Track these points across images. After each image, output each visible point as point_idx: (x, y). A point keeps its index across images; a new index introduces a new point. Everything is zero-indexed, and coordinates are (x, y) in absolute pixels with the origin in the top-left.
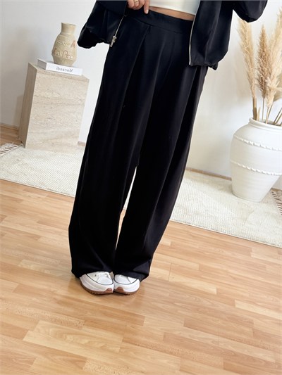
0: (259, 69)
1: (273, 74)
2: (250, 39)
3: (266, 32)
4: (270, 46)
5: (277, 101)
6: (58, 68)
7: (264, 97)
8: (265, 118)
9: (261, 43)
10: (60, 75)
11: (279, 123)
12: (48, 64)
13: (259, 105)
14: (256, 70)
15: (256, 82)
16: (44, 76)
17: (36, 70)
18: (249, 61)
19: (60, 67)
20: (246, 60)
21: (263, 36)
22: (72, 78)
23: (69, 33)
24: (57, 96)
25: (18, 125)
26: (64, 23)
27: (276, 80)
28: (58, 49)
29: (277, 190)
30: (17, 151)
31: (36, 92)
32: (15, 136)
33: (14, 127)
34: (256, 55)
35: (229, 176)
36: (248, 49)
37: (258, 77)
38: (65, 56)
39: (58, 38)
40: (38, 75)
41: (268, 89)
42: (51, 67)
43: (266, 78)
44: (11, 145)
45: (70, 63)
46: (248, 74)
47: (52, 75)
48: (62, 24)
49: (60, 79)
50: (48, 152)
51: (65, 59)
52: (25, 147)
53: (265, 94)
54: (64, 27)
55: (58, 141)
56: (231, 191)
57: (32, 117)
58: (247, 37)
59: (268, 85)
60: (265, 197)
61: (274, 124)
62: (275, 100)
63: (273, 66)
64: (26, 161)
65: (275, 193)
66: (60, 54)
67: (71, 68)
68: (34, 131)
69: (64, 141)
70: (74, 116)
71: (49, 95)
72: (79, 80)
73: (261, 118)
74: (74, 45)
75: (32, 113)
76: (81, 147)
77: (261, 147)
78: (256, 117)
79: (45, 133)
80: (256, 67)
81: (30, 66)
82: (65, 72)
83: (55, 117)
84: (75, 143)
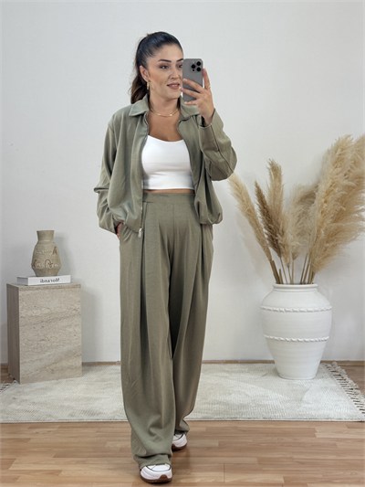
0: (265, 228)
2: (248, 200)
6: (42, 281)
7: (280, 256)
8: (289, 281)
9: (259, 201)
10: (47, 288)
11: (307, 281)
12: (29, 279)
14: (264, 230)
15: (268, 242)
16: (29, 292)
17: (18, 288)
18: (254, 222)
19: (44, 278)
20: (250, 223)
21: (259, 193)
22: (60, 287)
23: (46, 240)
24: (47, 311)
25: (6, 362)
26: (39, 230)
28: (38, 260)
29: (331, 362)
30: (12, 390)
31: (22, 313)
33: (2, 365)
34: (259, 214)
36: (249, 210)
37: (266, 236)
38: (48, 266)
39: (36, 248)
40: (21, 293)
41: (281, 247)
42: (34, 281)
43: (276, 236)
44: (2, 385)
45: (55, 272)
46: (257, 237)
47: (37, 289)
48: (38, 232)
49: (47, 291)
50: (48, 382)
51: (48, 270)
52: (19, 382)
53: (279, 252)
54: (40, 235)
55: (58, 365)
56: (277, 373)
57: (22, 343)
58: (244, 199)
59: (279, 242)
60: (318, 372)
61: (301, 284)
62: (294, 258)
64: (23, 397)
65: (329, 365)
66: (41, 265)
67: (57, 277)
68: (27, 360)
69: (64, 363)
70: (71, 330)
71: (36, 312)
72: (69, 287)
73: (284, 281)
74: (55, 252)
75: (21, 338)
76: (87, 368)
77: (294, 311)
78: (279, 281)
79: (40, 360)
80: (262, 225)
81: (9, 286)
82: (51, 283)
83: (49, 336)
84: (79, 362)
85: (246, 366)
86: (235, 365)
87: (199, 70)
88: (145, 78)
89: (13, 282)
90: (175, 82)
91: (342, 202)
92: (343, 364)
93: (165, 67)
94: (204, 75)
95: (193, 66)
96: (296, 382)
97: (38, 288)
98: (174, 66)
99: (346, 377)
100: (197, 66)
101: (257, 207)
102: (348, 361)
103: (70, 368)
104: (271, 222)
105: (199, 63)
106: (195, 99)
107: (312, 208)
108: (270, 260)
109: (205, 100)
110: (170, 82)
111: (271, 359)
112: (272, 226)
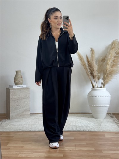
0: (89, 70)
1: (94, 70)
2: (84, 61)
3: (88, 57)
4: (91, 61)
5: (99, 80)
6: (17, 87)
7: (94, 79)
8: (97, 87)
9: (87, 61)
10: (18, 89)
11: (102, 87)
12: (13, 86)
13: (93, 83)
15: (90, 74)
16: (13, 90)
17: (9, 89)
18: (85, 68)
19: (18, 86)
20: (84, 68)
21: (87, 58)
22: (23, 89)
24: (19, 96)
25: (5, 113)
27: (96, 72)
28: (16, 80)
29: (110, 113)
30: (7, 121)
31: (11, 97)
32: (5, 117)
33: (5, 114)
34: (87, 65)
36: (84, 64)
37: (89, 72)
38: (19, 82)
39: (16, 76)
40: (10, 91)
41: (94, 76)
42: (15, 87)
43: (93, 72)
44: (4, 120)
45: (21, 84)
46: (86, 73)
48: (16, 71)
49: (19, 90)
50: (19, 119)
52: (10, 119)
53: (94, 78)
54: (17, 72)
55: (22, 114)
56: (93, 117)
57: (11, 107)
58: (82, 60)
59: (94, 74)
60: (106, 116)
61: (101, 88)
63: (94, 67)
64: (11, 124)
65: (110, 114)
66: (17, 82)
67: (22, 86)
68: (13, 112)
69: (25, 113)
70: (26, 103)
71: (16, 97)
72: (26, 89)
73: (95, 87)
74: (21, 77)
75: (10, 105)
76: (31, 115)
78: (93, 87)
79: (17, 112)
82: (20, 87)
83: (19, 104)
85: (83, 114)
86: (79, 114)
87: (68, 19)
88: (50, 22)
89: (8, 87)
90: (59, 23)
91: (114, 62)
92: (114, 114)
93: (56, 18)
94: (69, 21)
95: (66, 18)
96: (99, 120)
97: (16, 89)
98: (59, 18)
99: (115, 118)
100: (67, 18)
101: (86, 63)
102: (116, 113)
103: (26, 115)
104: (91, 68)
105: (68, 17)
106: (67, 28)
107: (104, 63)
108: (91, 80)
109: (70, 29)
110: (58, 23)
111: (91, 112)
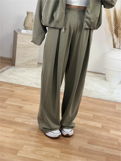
0: (114, 25)
4: (118, 15)
6: (27, 32)
7: (117, 38)
9: (114, 14)
12: (22, 30)
14: (113, 26)
15: (114, 31)
16: (21, 35)
17: (17, 33)
18: (110, 22)
19: (28, 31)
20: (108, 22)
21: (115, 11)
23: (30, 16)
24: (27, 44)
28: (26, 23)
30: (11, 69)
31: (18, 43)
32: (11, 62)
33: (10, 58)
34: (112, 20)
35: (104, 73)
36: (109, 17)
37: (113, 29)
38: (29, 26)
39: (26, 19)
41: (119, 34)
42: (24, 31)
43: (117, 30)
44: (9, 67)
47: (24, 35)
48: (27, 12)
49: (28, 36)
50: (25, 68)
51: (29, 28)
52: (15, 67)
53: (117, 36)
54: (28, 13)
55: (29, 63)
58: (108, 12)
59: (118, 32)
64: (15, 73)
66: (27, 25)
68: (18, 60)
69: (31, 63)
70: (35, 52)
71: (24, 44)
73: (116, 47)
74: (32, 21)
75: (17, 52)
76: (39, 65)
77: (117, 60)
78: (114, 47)
79: (23, 60)
80: (113, 25)
81: (15, 31)
82: (30, 33)
83: (27, 53)
84: (36, 63)
85: (95, 74)
96: (112, 84)
101: (112, 17)
103: (33, 65)
104: (117, 24)
108: (113, 38)
112: (117, 26)
